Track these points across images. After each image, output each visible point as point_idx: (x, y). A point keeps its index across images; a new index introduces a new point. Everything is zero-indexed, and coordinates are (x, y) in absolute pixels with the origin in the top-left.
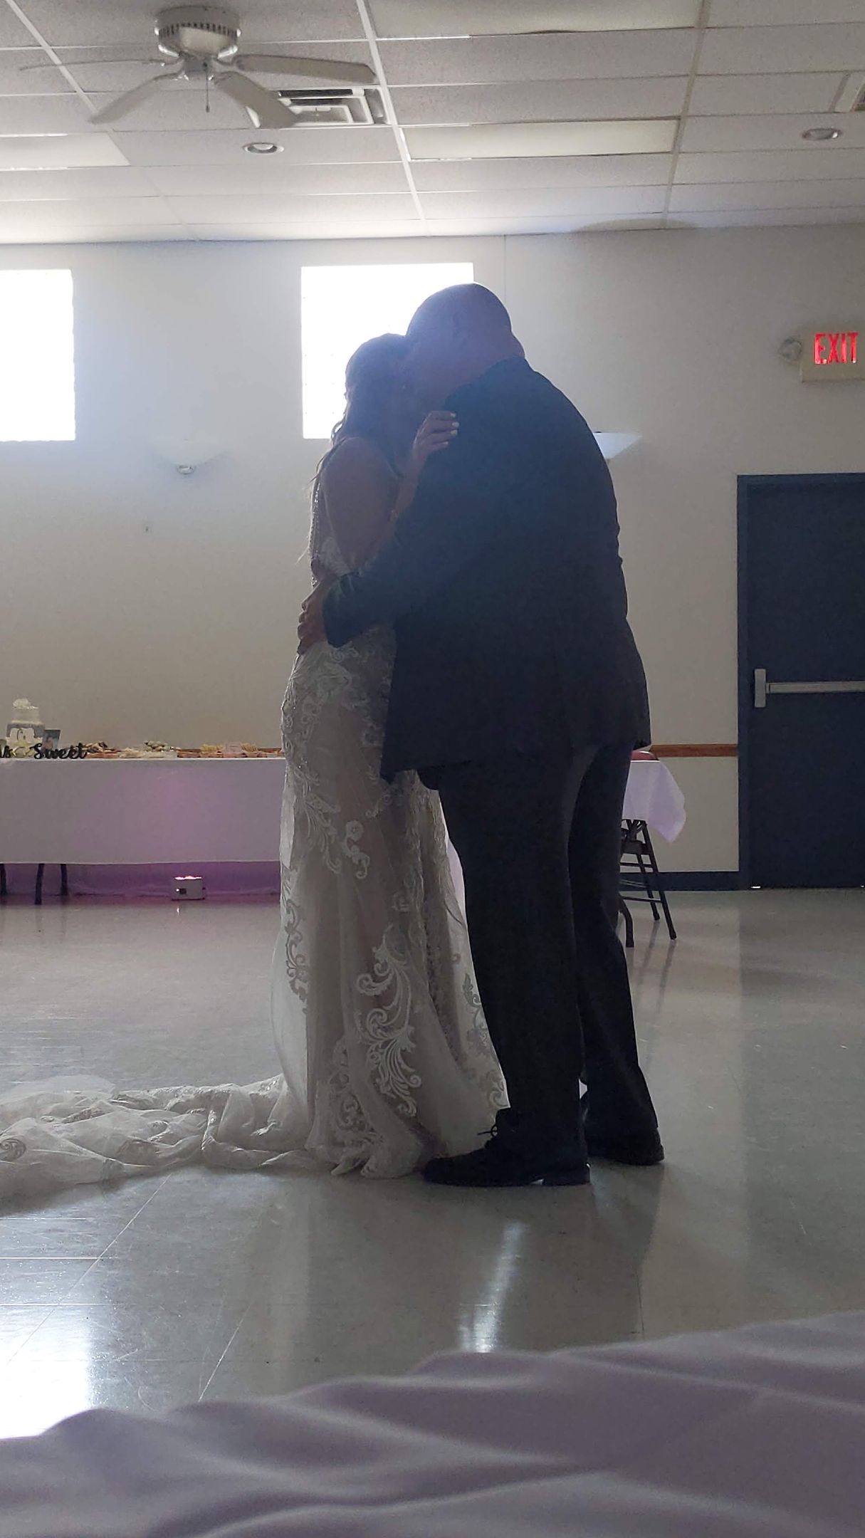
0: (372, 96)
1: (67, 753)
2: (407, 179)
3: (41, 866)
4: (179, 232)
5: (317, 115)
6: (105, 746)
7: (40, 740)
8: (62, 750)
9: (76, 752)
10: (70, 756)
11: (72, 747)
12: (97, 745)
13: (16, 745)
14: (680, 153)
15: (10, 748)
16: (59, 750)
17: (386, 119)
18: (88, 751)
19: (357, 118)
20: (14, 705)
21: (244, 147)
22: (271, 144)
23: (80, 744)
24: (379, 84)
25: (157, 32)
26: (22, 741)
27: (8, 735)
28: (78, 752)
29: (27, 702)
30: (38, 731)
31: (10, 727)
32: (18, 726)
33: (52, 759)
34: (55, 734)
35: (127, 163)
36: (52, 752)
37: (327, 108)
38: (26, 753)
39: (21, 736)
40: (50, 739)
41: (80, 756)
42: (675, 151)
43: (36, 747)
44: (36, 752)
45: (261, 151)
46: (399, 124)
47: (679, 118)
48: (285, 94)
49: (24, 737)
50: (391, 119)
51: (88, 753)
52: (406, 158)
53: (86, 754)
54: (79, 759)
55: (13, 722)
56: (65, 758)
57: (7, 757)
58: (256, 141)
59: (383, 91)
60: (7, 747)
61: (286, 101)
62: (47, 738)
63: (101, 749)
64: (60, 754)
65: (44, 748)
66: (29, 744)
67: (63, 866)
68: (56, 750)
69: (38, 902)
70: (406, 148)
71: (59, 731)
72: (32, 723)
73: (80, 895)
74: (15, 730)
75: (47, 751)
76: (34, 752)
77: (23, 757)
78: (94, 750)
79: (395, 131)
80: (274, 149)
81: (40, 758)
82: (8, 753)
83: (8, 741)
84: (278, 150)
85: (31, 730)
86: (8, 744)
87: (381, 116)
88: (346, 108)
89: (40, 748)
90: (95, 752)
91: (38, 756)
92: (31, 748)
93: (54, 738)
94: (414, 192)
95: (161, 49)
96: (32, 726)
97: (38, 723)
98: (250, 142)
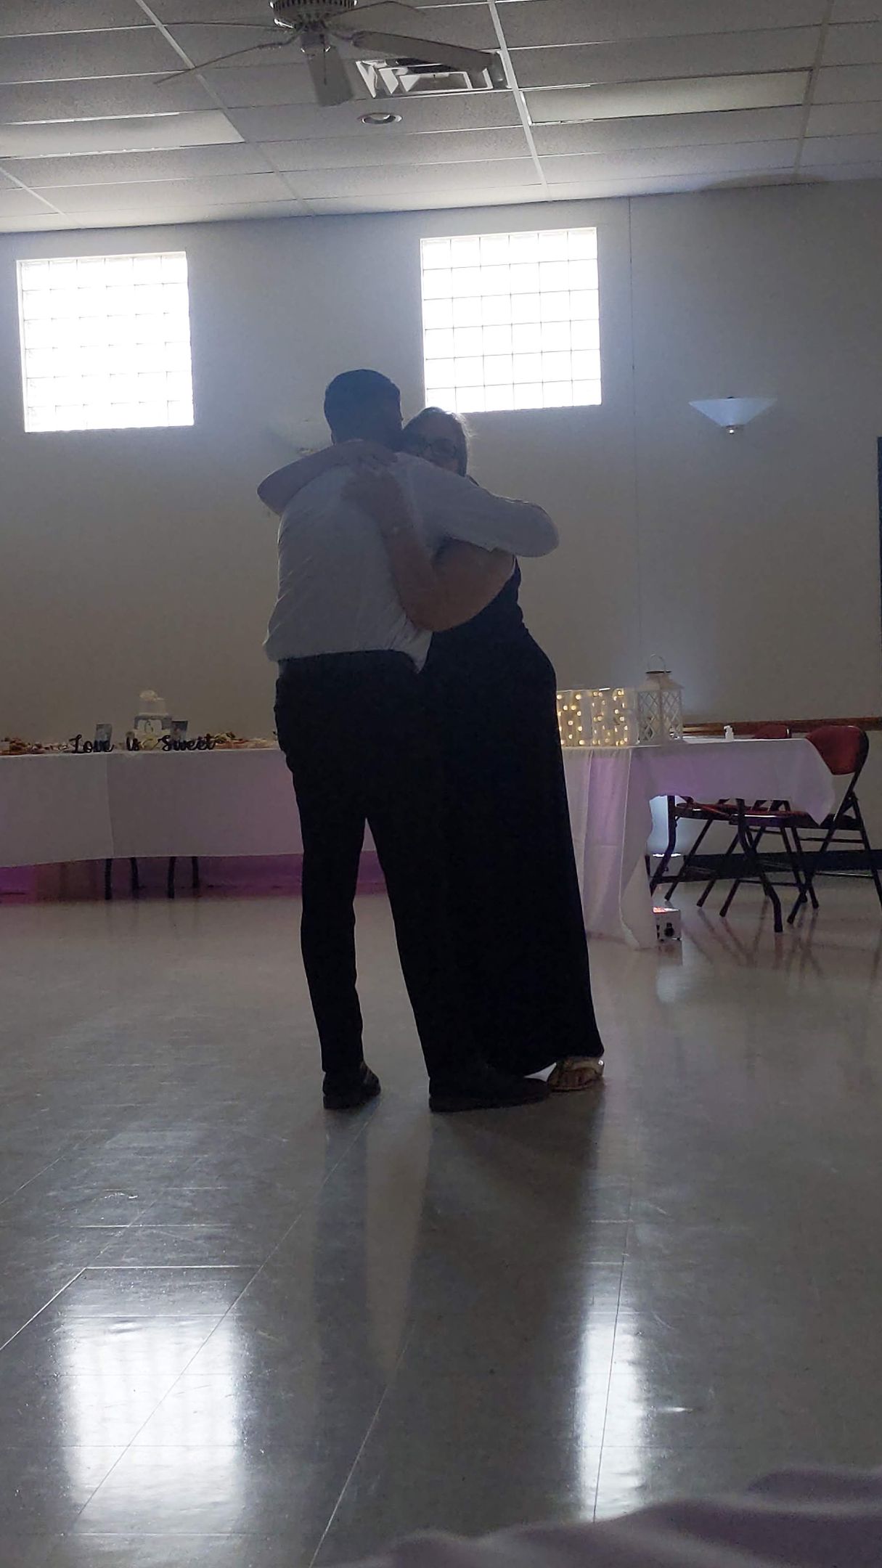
0: (493, 62)
1: (196, 744)
2: (526, 142)
3: (173, 859)
4: (295, 207)
5: (435, 82)
6: (233, 737)
7: (167, 732)
8: (190, 742)
9: (204, 743)
10: (198, 747)
11: (200, 738)
12: (224, 735)
13: (144, 737)
14: (812, 105)
15: (139, 741)
16: (187, 741)
17: (507, 84)
18: (218, 742)
19: (477, 83)
20: (142, 696)
21: (360, 118)
22: (388, 114)
23: (208, 735)
24: (500, 48)
25: (272, 5)
26: (151, 733)
27: (136, 728)
28: (206, 743)
29: (153, 693)
30: (166, 722)
31: (137, 719)
32: (145, 718)
33: (180, 751)
34: (182, 725)
35: (243, 140)
36: (180, 743)
37: (447, 74)
38: (155, 746)
39: (148, 727)
40: (178, 730)
41: (208, 747)
42: (808, 104)
43: (164, 739)
44: (164, 744)
45: (378, 122)
46: (519, 88)
47: (810, 70)
48: (402, 63)
49: (152, 729)
50: (512, 83)
51: (217, 744)
52: (527, 121)
53: (214, 744)
54: (207, 750)
55: (141, 714)
56: (194, 749)
57: (135, 750)
58: (371, 112)
59: (504, 54)
60: (135, 740)
61: (402, 70)
62: (175, 730)
63: (228, 739)
64: (186, 745)
65: (173, 740)
66: (157, 736)
67: (194, 859)
68: (185, 742)
69: (171, 895)
70: (527, 112)
71: (187, 722)
72: (161, 715)
73: (212, 886)
74: (141, 721)
75: (175, 742)
76: (161, 741)
77: (151, 749)
78: (222, 741)
79: (514, 93)
80: (391, 119)
81: (168, 750)
82: (136, 746)
83: (136, 734)
84: (396, 120)
85: (159, 722)
86: (136, 737)
87: (501, 80)
88: (465, 74)
89: (167, 740)
90: (223, 742)
91: (166, 748)
92: (159, 740)
93: (182, 729)
94: (535, 157)
95: (276, 22)
96: (159, 718)
97: (166, 714)
98: (367, 113)
